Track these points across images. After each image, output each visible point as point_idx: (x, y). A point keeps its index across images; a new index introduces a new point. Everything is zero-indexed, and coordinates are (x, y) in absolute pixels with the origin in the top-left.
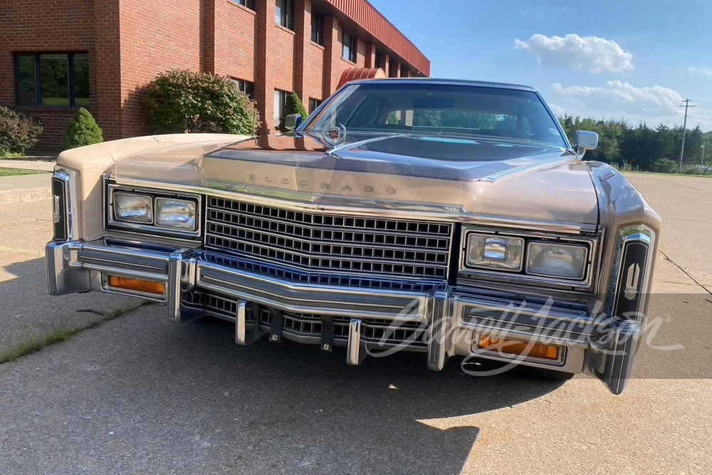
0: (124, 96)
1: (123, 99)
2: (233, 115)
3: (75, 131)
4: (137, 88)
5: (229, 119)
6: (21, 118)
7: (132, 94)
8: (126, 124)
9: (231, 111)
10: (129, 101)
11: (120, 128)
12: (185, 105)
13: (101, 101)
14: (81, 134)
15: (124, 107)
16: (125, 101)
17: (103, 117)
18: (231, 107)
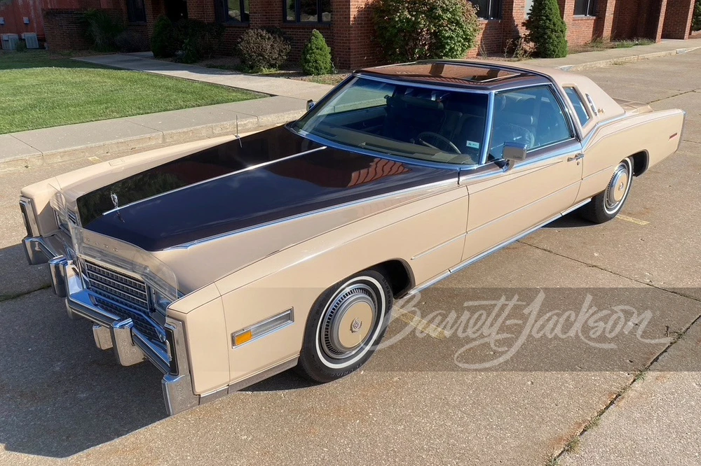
0: (353, 12)
1: (352, 17)
2: (447, 26)
3: (308, 51)
4: (366, 5)
5: (442, 30)
6: (275, 38)
7: (362, 11)
8: (356, 40)
9: (445, 23)
10: (358, 18)
11: (349, 43)
12: (400, 20)
13: (336, 19)
14: (311, 53)
15: (353, 24)
16: (354, 18)
17: (338, 33)
18: (444, 19)
